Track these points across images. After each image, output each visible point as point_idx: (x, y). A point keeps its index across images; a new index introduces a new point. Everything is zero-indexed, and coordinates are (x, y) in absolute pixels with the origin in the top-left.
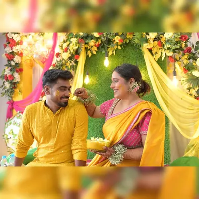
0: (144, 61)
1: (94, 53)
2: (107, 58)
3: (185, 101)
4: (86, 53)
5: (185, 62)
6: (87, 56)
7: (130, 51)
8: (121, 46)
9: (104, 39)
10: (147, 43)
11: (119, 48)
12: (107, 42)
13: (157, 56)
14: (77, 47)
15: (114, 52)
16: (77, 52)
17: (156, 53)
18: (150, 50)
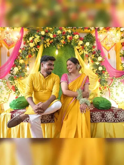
0: (75, 54)
1: (48, 46)
2: (57, 50)
3: (91, 75)
4: (44, 45)
5: (93, 57)
6: (44, 47)
7: (68, 49)
8: (63, 45)
9: (55, 40)
10: (77, 46)
11: (63, 46)
12: (56, 42)
13: (81, 53)
14: (39, 41)
15: (60, 47)
16: (38, 44)
17: (80, 51)
18: (78, 50)
